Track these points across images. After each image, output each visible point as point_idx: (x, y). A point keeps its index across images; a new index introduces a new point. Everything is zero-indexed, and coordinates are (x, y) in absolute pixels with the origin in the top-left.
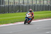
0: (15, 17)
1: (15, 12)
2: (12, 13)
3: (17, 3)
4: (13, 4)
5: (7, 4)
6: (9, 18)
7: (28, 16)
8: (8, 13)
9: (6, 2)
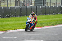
0: (57, 19)
1: (57, 13)
2: (54, 14)
3: (59, 4)
4: (55, 5)
5: (49, 5)
6: (51, 20)
8: (50, 14)
9: (47, 3)
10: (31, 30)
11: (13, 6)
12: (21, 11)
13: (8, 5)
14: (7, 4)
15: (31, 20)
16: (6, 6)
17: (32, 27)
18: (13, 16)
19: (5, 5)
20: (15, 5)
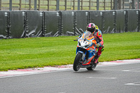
10: (90, 69)
11: (108, 9)
12: (126, 21)
13: (98, 7)
14: (95, 4)
15: (87, 44)
16: (94, 9)
17: (91, 61)
18: (109, 32)
19: (92, 8)
20: (114, 7)
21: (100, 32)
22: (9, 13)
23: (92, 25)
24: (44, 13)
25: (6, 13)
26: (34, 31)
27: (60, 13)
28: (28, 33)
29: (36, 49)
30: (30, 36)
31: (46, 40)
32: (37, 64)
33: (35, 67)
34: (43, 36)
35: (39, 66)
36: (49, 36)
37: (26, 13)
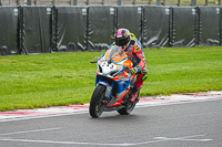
7: (106, 70)
21: (138, 44)
22: (116, 9)
23: (123, 32)
24: (172, 10)
25: (112, 10)
26: (155, 38)
27: (198, 10)
28: (146, 41)
29: (159, 66)
30: (150, 46)
31: (175, 52)
32: (160, 90)
33: (156, 95)
34: (170, 46)
35: (163, 94)
36: (180, 45)
37: (143, 9)
